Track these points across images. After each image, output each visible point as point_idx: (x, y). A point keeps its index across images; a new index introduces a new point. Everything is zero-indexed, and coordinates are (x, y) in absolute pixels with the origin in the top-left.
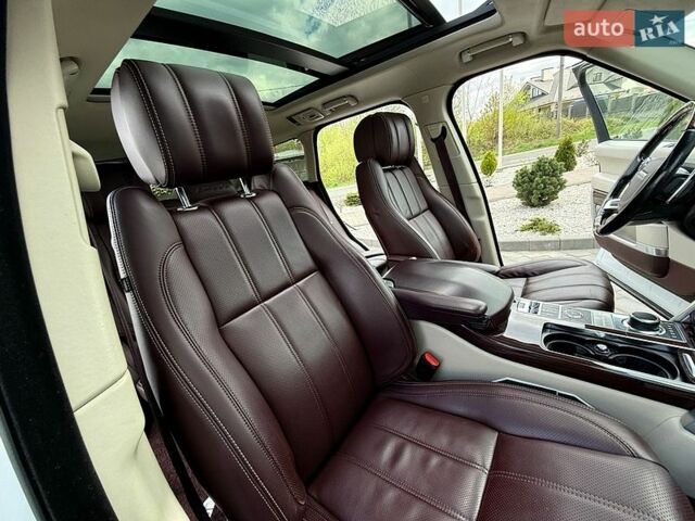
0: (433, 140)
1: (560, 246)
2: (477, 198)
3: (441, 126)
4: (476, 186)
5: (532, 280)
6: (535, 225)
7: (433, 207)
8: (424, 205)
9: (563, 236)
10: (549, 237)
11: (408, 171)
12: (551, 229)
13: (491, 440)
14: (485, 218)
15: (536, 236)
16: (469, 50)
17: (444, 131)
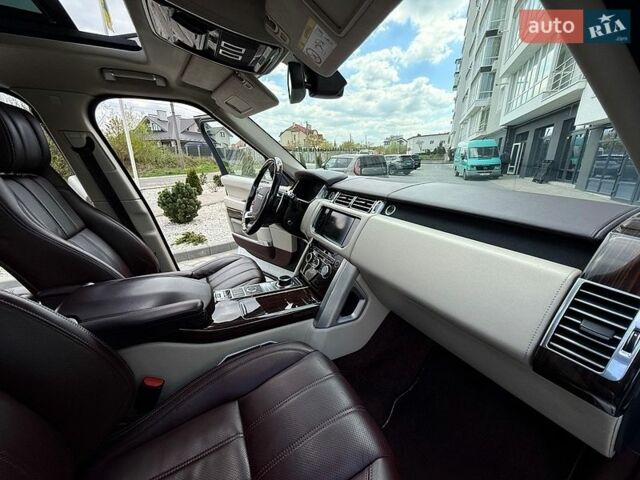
0: (76, 150)
1: (210, 251)
2: (144, 214)
3: (85, 136)
4: (140, 202)
5: (211, 278)
6: (187, 238)
7: (91, 225)
8: (78, 224)
9: (210, 243)
10: (200, 246)
11: (41, 180)
12: (200, 240)
13: (234, 410)
14: (156, 233)
15: (190, 247)
16: (112, 70)
17: (91, 142)
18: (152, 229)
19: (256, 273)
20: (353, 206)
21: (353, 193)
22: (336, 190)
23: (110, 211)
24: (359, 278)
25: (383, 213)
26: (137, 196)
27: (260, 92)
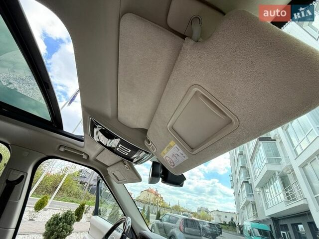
0: (7, 181)
16: (65, 147)
27: (133, 173)
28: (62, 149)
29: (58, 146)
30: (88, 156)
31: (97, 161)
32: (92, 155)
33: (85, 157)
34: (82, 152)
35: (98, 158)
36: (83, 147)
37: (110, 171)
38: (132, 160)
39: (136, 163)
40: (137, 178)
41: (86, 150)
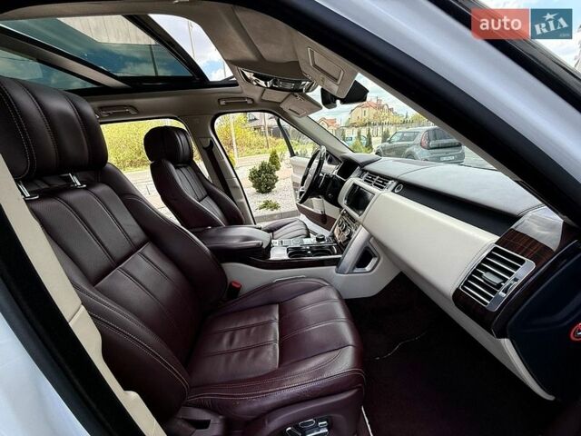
0: (205, 149)
1: (282, 215)
2: (237, 187)
3: (209, 140)
4: (236, 179)
5: (275, 233)
6: (267, 205)
8: (204, 193)
9: (282, 210)
10: (275, 211)
11: (189, 168)
12: (275, 207)
14: (244, 200)
15: (268, 212)
16: (225, 99)
17: (212, 143)
18: (241, 198)
19: (305, 232)
20: (375, 185)
21: (376, 174)
22: (366, 171)
23: (220, 186)
24: (371, 240)
25: (393, 191)
26: (234, 176)
27: (309, 103)
28: (223, 103)
29: (216, 101)
30: (252, 100)
31: (264, 101)
32: (256, 96)
33: (249, 102)
34: (244, 98)
35: (263, 98)
36: (242, 92)
37: (285, 107)
38: (302, 90)
39: (307, 91)
40: (316, 107)
41: (247, 93)
